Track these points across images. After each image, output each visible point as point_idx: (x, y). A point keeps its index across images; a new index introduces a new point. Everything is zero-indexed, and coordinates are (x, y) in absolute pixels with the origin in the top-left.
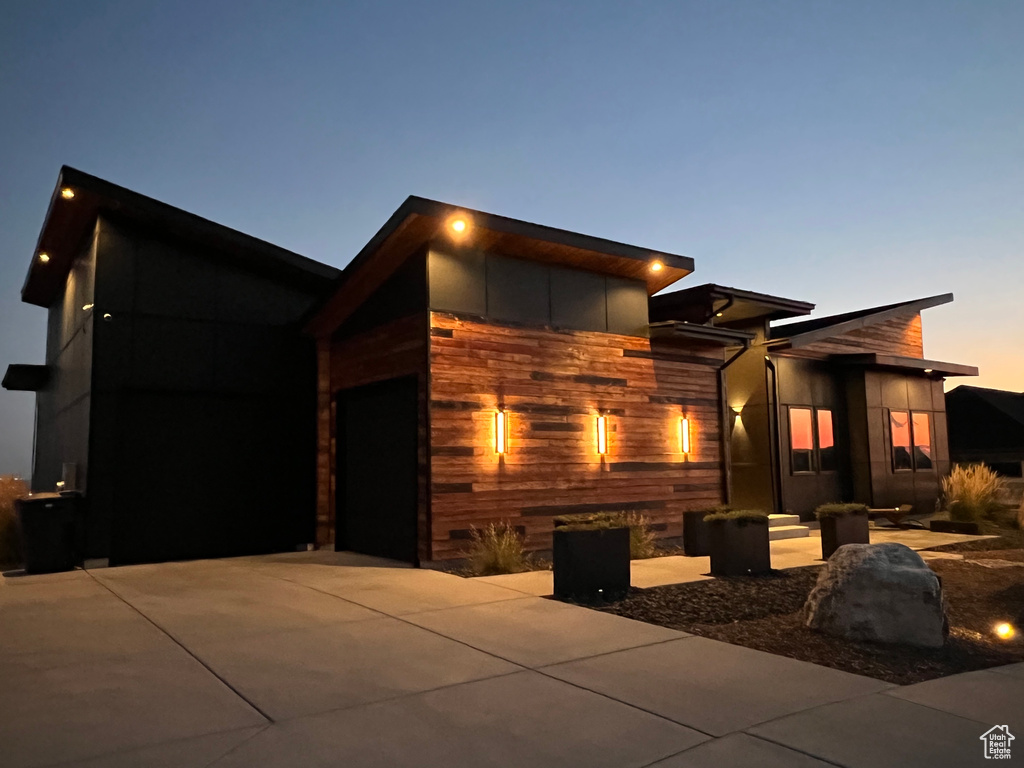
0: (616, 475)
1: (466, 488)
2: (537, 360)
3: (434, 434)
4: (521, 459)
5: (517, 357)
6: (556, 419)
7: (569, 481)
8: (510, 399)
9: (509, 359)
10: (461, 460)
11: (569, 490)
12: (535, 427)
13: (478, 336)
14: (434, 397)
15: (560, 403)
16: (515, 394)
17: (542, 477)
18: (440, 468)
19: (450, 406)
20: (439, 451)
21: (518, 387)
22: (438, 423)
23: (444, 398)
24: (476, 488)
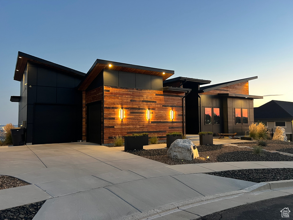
0: (152, 124)
1: (113, 127)
2: (132, 97)
3: (105, 114)
4: (127, 120)
5: (126, 96)
6: (137, 111)
7: (140, 126)
9: (124, 97)
10: (111, 121)
11: (140, 127)
12: (131, 113)
13: (116, 91)
14: (105, 106)
15: (138, 107)
16: (126, 105)
17: (133, 125)
18: (106, 123)
19: (109, 108)
20: (106, 118)
21: (127, 103)
22: (106, 112)
23: (107, 106)
24: (115, 127)
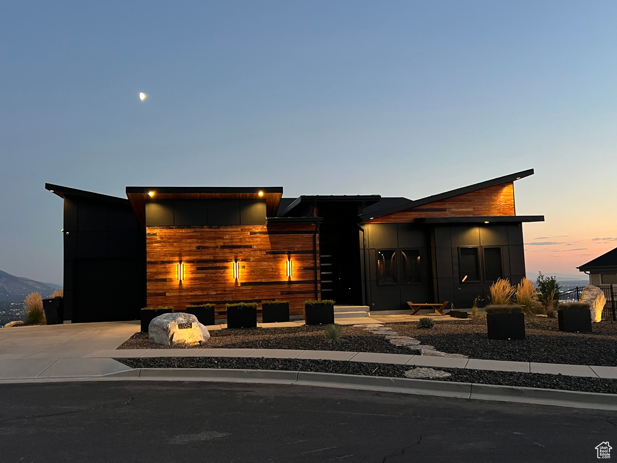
0: (244, 288)
1: (164, 294)
2: (199, 241)
3: (148, 274)
4: (191, 282)
5: (189, 241)
6: (210, 265)
7: (216, 291)
8: (185, 258)
9: (185, 242)
10: (160, 284)
11: (216, 294)
12: (198, 269)
13: (169, 234)
14: (148, 260)
15: (212, 258)
16: (188, 255)
17: (202, 289)
18: (150, 287)
19: (155, 263)
20: (150, 280)
21: (190, 252)
22: (150, 270)
23: (153, 260)
24: (167, 294)
